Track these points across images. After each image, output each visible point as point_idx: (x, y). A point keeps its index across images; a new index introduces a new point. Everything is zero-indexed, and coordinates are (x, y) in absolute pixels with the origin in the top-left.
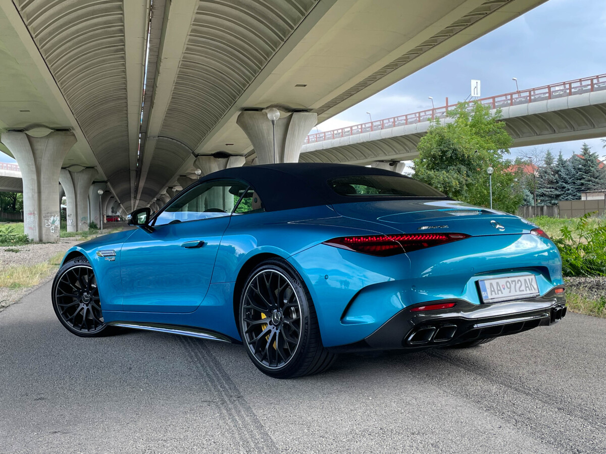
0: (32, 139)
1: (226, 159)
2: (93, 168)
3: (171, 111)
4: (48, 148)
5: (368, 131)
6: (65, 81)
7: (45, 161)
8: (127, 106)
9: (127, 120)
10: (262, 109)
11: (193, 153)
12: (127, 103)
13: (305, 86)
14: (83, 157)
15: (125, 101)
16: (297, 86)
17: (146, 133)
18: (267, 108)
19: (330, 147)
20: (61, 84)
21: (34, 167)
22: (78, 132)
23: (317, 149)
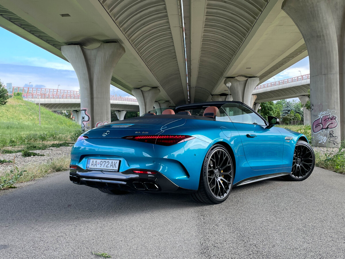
0: (143, 92)
1: (225, 96)
2: (168, 101)
3: (199, 77)
4: (149, 96)
5: (296, 81)
6: (155, 71)
7: (148, 101)
8: (180, 76)
9: (181, 82)
10: (235, 77)
11: (211, 94)
12: (180, 75)
13: (250, 68)
14: (164, 97)
15: (179, 75)
16: (247, 68)
17: (190, 86)
18: (237, 76)
19: (277, 89)
20: (153, 72)
21: (144, 103)
22: (161, 88)
23: (271, 90)
